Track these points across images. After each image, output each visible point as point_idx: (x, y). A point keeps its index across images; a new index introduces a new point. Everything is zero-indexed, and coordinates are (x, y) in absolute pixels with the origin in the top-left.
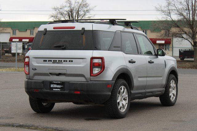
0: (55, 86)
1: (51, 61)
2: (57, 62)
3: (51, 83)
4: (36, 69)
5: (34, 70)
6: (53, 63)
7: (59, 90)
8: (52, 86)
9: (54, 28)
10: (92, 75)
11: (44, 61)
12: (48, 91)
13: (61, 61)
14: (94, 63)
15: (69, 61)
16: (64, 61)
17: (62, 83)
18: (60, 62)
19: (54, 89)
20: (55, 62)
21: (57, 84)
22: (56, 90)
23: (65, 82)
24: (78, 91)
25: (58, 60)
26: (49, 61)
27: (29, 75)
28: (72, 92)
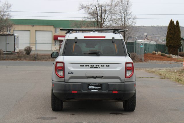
0: (93, 87)
1: (88, 66)
2: (95, 66)
3: (89, 85)
4: (73, 73)
5: (71, 74)
6: (90, 67)
7: (97, 90)
8: (90, 87)
9: (85, 37)
10: (126, 77)
11: (81, 66)
12: (86, 92)
13: (99, 66)
14: (128, 67)
15: (106, 66)
16: (101, 66)
17: (100, 85)
18: (97, 66)
19: (92, 90)
20: (92, 66)
21: (95, 86)
22: (94, 90)
23: (103, 84)
24: (116, 90)
25: (95, 65)
26: (86, 66)
27: (64, 78)
28: (111, 92)
